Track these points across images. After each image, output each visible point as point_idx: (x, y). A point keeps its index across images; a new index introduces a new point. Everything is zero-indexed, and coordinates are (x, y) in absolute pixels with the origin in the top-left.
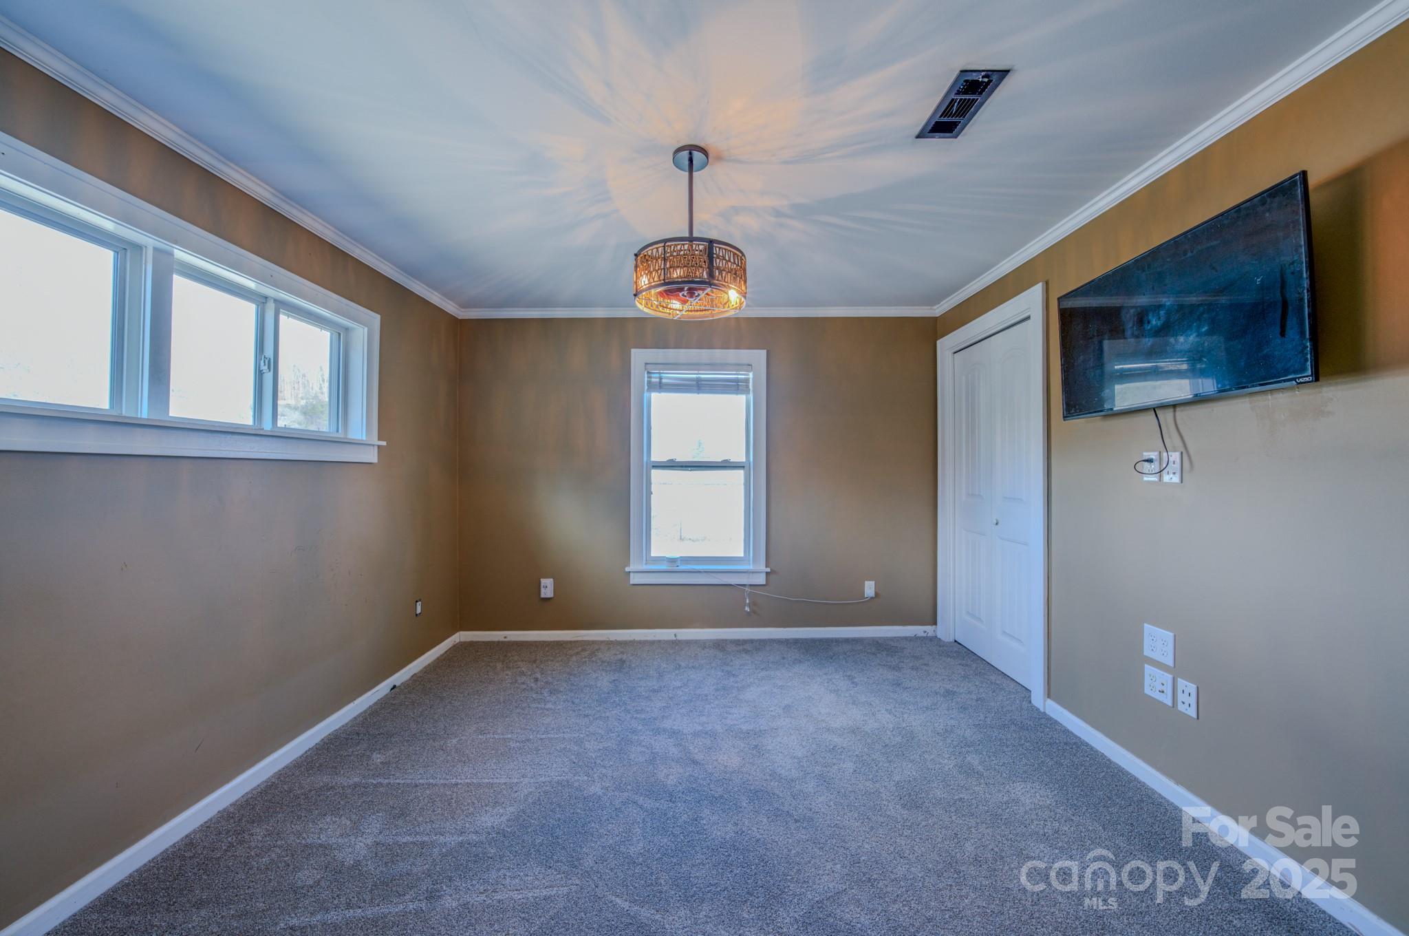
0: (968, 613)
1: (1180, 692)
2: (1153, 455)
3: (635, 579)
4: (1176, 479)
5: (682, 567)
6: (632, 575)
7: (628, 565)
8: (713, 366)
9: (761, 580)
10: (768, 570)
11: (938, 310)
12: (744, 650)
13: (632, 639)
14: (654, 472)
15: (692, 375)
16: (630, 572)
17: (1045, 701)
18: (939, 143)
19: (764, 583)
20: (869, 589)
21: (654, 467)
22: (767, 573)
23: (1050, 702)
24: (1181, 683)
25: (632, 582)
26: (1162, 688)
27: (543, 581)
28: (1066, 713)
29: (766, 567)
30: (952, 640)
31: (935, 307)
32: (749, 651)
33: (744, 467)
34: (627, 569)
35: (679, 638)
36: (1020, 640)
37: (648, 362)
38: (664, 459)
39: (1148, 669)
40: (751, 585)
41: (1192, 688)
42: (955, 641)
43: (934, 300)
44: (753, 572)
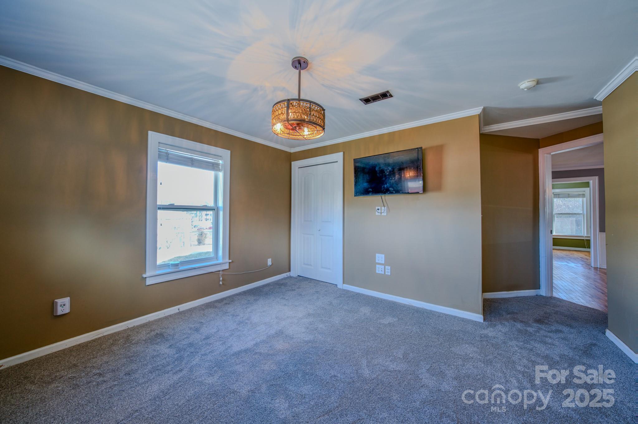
0: (305, 264)
1: (386, 269)
2: (379, 208)
3: (149, 282)
4: (385, 214)
5: (182, 268)
6: (147, 279)
7: (145, 272)
8: (202, 153)
9: (226, 267)
10: (231, 261)
11: (292, 150)
12: (226, 304)
13: (147, 321)
14: (159, 212)
15: (188, 155)
16: (146, 278)
17: (343, 285)
18: (362, 103)
19: (228, 268)
20: (269, 262)
21: (159, 208)
22: (230, 263)
23: (344, 285)
24: (387, 267)
25: (147, 284)
26: (381, 270)
27: (59, 301)
28: (350, 286)
29: (229, 259)
30: (297, 276)
31: (292, 149)
32: (229, 303)
33: (214, 209)
34: (144, 276)
35: (181, 310)
36: (330, 269)
37: (161, 141)
38: (167, 203)
39: (377, 266)
40: (223, 270)
41: (389, 268)
42: (298, 276)
43: (294, 147)
44: (224, 263)
